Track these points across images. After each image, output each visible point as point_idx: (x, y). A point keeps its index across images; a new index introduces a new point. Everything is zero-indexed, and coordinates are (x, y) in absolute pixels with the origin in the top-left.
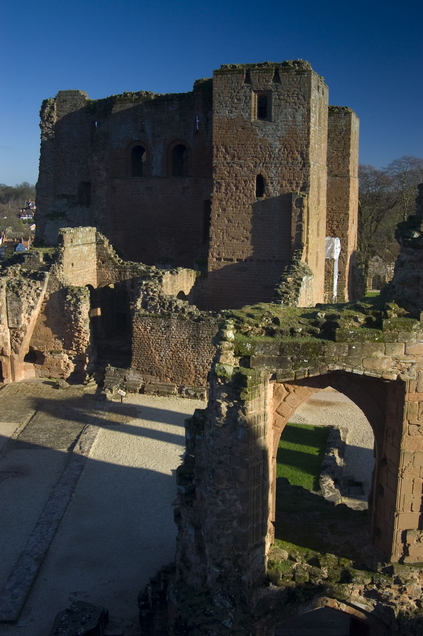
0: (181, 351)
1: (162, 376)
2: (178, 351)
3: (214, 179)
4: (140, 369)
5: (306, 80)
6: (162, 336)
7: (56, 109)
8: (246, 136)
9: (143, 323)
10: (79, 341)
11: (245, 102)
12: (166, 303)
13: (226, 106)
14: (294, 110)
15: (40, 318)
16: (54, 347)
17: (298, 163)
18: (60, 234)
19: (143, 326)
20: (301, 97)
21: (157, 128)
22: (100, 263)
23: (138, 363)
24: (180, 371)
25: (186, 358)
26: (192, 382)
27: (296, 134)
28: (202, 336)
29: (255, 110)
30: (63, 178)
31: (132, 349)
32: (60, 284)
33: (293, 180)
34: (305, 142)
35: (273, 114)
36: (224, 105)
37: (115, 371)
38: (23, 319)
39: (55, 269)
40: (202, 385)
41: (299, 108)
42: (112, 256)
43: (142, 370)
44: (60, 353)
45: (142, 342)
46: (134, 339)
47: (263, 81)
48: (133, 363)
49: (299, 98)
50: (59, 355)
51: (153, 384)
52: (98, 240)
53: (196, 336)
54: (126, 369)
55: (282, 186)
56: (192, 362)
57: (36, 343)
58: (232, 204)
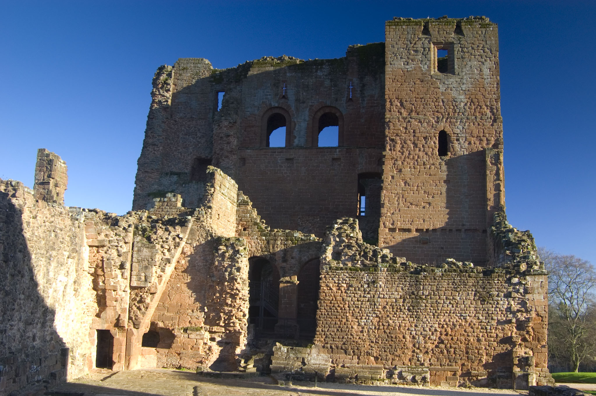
0: (391, 316)
1: (362, 354)
2: (388, 316)
3: (387, 136)
4: (329, 346)
5: (492, 33)
6: (364, 297)
7: (173, 77)
8: (426, 89)
9: (336, 279)
10: (231, 311)
11: (423, 54)
12: (369, 251)
13: (401, 58)
14: (480, 63)
15: (172, 280)
16: (190, 322)
17: (488, 118)
18: (209, 172)
19: (335, 283)
20: (486, 50)
21: (303, 94)
22: (241, 230)
23: (326, 337)
24: (390, 345)
25: (400, 326)
26: (407, 360)
27: (483, 88)
28: (423, 293)
29: (434, 63)
30: (173, 153)
31: (318, 317)
32: (207, 234)
33: (483, 136)
34: (494, 96)
35: (456, 67)
36: (399, 57)
37: (288, 351)
38: (154, 274)
39: (202, 214)
40: (422, 364)
41: (485, 60)
42: (258, 221)
43: (331, 347)
44: (200, 330)
45: (334, 306)
46: (320, 302)
47: (443, 33)
48: (318, 337)
49: (485, 51)
50: (198, 333)
51: (348, 367)
52: (240, 201)
53: (414, 294)
54: (306, 347)
55: (470, 143)
56: (407, 332)
57: (162, 318)
58: (410, 164)
